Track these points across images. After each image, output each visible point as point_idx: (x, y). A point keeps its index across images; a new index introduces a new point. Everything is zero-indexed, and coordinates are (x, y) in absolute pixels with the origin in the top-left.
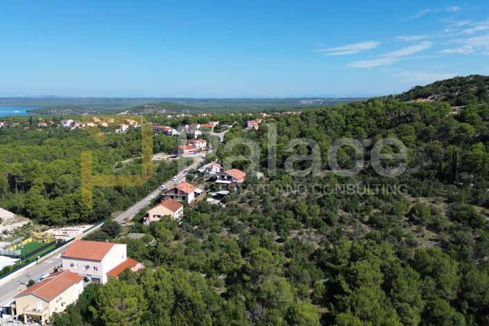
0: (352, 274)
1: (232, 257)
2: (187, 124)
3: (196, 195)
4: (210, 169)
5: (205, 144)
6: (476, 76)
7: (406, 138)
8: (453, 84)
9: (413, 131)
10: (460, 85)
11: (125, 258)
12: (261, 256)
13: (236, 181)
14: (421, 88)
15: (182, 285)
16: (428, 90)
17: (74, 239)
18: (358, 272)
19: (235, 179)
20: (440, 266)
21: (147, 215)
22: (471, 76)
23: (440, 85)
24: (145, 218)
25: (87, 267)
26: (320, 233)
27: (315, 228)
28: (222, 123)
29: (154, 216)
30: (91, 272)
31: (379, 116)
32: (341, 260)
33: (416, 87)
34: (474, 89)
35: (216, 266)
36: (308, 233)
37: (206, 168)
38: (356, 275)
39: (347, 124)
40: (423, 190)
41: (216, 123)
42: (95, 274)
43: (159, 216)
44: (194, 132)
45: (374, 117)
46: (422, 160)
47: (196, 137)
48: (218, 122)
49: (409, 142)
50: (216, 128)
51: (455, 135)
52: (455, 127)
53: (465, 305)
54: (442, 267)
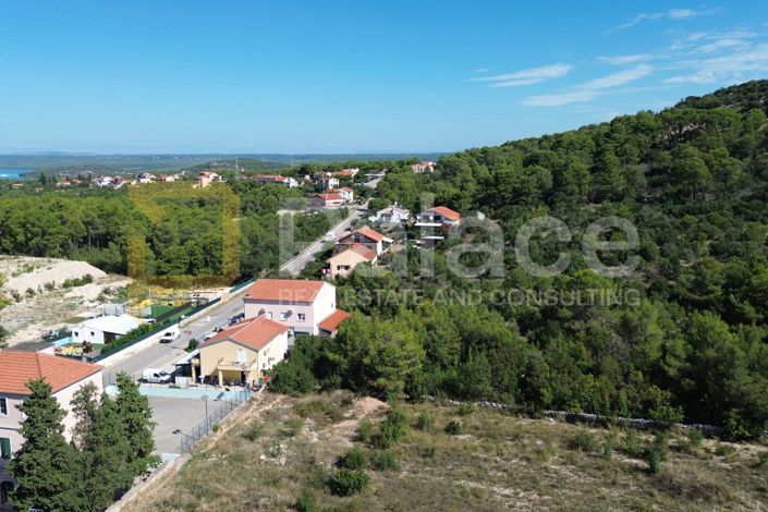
0: (755, 291)
2: (307, 173)
3: (386, 244)
4: (389, 216)
5: (352, 193)
7: (717, 150)
8: (750, 90)
9: (722, 143)
10: (763, 90)
11: (333, 310)
14: (697, 98)
15: (471, 321)
16: (710, 100)
17: (219, 299)
21: (328, 266)
23: (728, 93)
24: (324, 271)
25: (288, 314)
28: (367, 170)
29: (339, 268)
30: (293, 321)
31: (652, 130)
32: (711, 287)
33: (689, 98)
37: (382, 216)
39: (598, 145)
41: (355, 171)
42: (300, 326)
43: (347, 268)
44: (327, 181)
45: (643, 132)
46: (750, 180)
47: (331, 188)
48: (357, 170)
49: (724, 156)
50: (357, 177)
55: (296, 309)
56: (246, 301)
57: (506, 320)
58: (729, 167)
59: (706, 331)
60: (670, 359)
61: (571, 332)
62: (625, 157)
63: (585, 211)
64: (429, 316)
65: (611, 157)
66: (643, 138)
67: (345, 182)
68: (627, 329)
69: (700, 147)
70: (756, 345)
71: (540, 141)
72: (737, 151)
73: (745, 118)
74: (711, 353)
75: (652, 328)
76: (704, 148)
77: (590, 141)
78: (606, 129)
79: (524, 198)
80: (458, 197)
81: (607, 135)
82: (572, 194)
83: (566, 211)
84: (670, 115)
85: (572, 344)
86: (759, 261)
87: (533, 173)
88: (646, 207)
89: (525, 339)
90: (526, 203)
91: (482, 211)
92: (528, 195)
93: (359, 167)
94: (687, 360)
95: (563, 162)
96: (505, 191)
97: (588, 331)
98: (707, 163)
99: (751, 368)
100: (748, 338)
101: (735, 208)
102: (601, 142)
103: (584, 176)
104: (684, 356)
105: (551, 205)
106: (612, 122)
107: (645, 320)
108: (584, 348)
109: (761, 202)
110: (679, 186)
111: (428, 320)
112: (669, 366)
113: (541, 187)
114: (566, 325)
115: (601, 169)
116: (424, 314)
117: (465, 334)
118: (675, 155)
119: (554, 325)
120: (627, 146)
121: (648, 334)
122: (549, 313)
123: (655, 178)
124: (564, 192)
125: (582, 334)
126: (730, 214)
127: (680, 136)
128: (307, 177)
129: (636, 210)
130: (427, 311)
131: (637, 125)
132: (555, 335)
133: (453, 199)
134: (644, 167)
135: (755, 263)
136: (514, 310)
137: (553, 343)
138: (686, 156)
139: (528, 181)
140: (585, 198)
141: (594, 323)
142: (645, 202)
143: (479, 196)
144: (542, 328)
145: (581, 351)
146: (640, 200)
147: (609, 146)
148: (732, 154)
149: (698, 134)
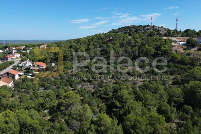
0: (120, 97)
1: (51, 99)
4: (25, 64)
5: (19, 55)
6: (133, 26)
7: (116, 45)
8: (126, 28)
9: (118, 43)
10: (128, 29)
12: (71, 95)
14: (114, 30)
16: (117, 31)
18: (123, 96)
19: (41, 66)
23: (121, 29)
26: (93, 84)
27: (89, 82)
28: (27, 47)
31: (102, 39)
32: (109, 93)
33: (112, 30)
34: (134, 30)
35: (42, 106)
36: (86, 85)
37: (23, 64)
38: (122, 97)
41: (23, 47)
44: (12, 51)
45: (100, 39)
46: (124, 54)
47: (13, 53)
48: (24, 47)
49: (118, 47)
50: (24, 49)
51: (133, 44)
52: (133, 41)
53: (173, 103)
54: (159, 89)
58: (119, 51)
59: (101, 120)
62: (95, 46)
65: (91, 46)
66: (100, 41)
67: (19, 51)
69: (113, 44)
72: (122, 45)
73: (124, 36)
76: (114, 44)
77: (87, 41)
78: (91, 38)
79: (67, 58)
80: (46, 59)
81: (91, 40)
84: (106, 35)
86: (122, 84)
87: (70, 51)
90: (68, 60)
91: (54, 63)
94: (95, 131)
95: (79, 48)
98: (114, 49)
102: (90, 41)
104: (94, 130)
106: (95, 35)
110: (107, 55)
115: (88, 50)
118: (107, 46)
120: (96, 43)
121: (87, 117)
123: (102, 52)
127: (109, 40)
128: (8, 49)
131: (98, 37)
133: (44, 59)
134: (100, 49)
135: (121, 85)
136: (48, 106)
138: (109, 47)
139: (68, 53)
143: (53, 58)
147: (91, 43)
148: (121, 46)
149: (113, 40)
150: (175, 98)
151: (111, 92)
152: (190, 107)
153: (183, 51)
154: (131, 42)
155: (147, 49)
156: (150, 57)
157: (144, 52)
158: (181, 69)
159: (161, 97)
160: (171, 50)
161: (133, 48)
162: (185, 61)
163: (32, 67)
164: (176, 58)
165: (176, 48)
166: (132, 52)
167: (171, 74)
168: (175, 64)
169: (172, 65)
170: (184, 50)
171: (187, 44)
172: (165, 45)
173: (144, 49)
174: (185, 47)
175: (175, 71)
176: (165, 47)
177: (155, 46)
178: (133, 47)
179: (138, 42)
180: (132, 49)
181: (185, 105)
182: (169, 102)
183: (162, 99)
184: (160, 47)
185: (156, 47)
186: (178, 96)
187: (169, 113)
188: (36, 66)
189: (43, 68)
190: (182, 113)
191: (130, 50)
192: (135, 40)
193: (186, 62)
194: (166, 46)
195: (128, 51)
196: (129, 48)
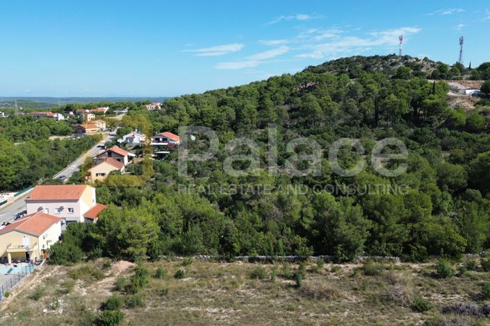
0: (348, 177)
2: (71, 110)
3: (130, 158)
4: (131, 139)
5: (104, 124)
6: (358, 57)
7: (325, 97)
8: (341, 63)
9: (327, 93)
10: (348, 64)
11: (94, 204)
13: (172, 142)
14: (314, 67)
16: (321, 68)
17: (6, 202)
19: (171, 140)
20: (417, 164)
21: (89, 174)
22: (353, 57)
23: (330, 64)
24: (87, 178)
25: (61, 209)
28: (115, 108)
29: (97, 175)
30: (65, 214)
31: (290, 85)
33: (310, 67)
34: (360, 66)
37: (127, 139)
39: (261, 94)
40: (357, 133)
41: (106, 109)
42: (70, 217)
43: (103, 174)
44: (86, 116)
45: (285, 86)
46: (343, 115)
47: (89, 120)
48: (108, 108)
49: (329, 101)
50: (108, 113)
51: (361, 96)
52: (360, 90)
53: (446, 186)
54: (420, 165)
55: (66, 205)
56: (27, 201)
57: (211, 203)
58: (332, 107)
59: (323, 202)
60: (305, 219)
61: (250, 207)
62: (276, 101)
63: (255, 133)
64: (163, 203)
65: (268, 101)
66: (286, 90)
67: (99, 115)
68: (281, 203)
69: (316, 95)
70: (349, 208)
71: (227, 91)
72: (336, 98)
73: (339, 79)
74: (326, 214)
75: (295, 202)
76: (319, 96)
77: (256, 91)
78: (265, 84)
79: (219, 126)
80: (177, 126)
81: (266, 88)
82: (247, 123)
83: (244, 134)
84: (299, 76)
85: (251, 215)
86: (349, 160)
87: (224, 111)
88: (289, 131)
89: (223, 214)
90: (221, 129)
92: (221, 124)
93: (109, 106)
94: (314, 219)
95: (241, 104)
96: (207, 122)
97: (259, 206)
98: (320, 104)
99: (347, 221)
100: (345, 204)
101: (336, 130)
102: (262, 92)
103: (254, 112)
104: (312, 216)
105: (235, 130)
106: (268, 80)
107: (291, 197)
108: (257, 216)
109: (348, 127)
110: (306, 118)
111: (161, 207)
112: (305, 223)
113: (229, 119)
114: (247, 203)
115: (263, 108)
116: (158, 203)
117: (186, 214)
118: (304, 100)
119: (240, 203)
120: (277, 94)
121: (293, 205)
122: (237, 197)
123: (293, 113)
124: (243, 122)
125: (256, 208)
126: (333, 134)
127: (305, 89)
128: (71, 113)
129: (284, 132)
130: (160, 201)
131: (282, 82)
132: (240, 210)
133: (174, 127)
134: (287, 107)
135: (347, 161)
136: (216, 196)
137: (240, 214)
138: (309, 101)
139: (221, 116)
140: (255, 125)
141: (263, 201)
142: (288, 128)
143: (191, 125)
144: (233, 206)
145: (256, 218)
146: (285, 126)
147: (267, 95)
148: (333, 100)
149: (315, 88)
150: (450, 179)
151: (327, 174)
152: (478, 192)
153: (472, 107)
154: (356, 92)
155: (393, 102)
156: (401, 121)
157: (387, 109)
158: (466, 140)
159: (425, 176)
160: (445, 105)
161: (362, 104)
162: (476, 125)
163: (153, 142)
164: (456, 119)
165: (458, 101)
166: (360, 111)
167: (445, 148)
168: (453, 131)
169: (448, 132)
170: (474, 106)
171: (483, 94)
172: (431, 95)
173: (386, 104)
174: (479, 99)
175: (453, 144)
176: (433, 99)
177: (411, 98)
178: (360, 101)
179: (371, 91)
180: (358, 106)
181: (468, 190)
182: (440, 184)
183: (426, 179)
184: (420, 99)
185: (413, 100)
186: (455, 175)
187: (439, 200)
188: (161, 139)
189: (176, 143)
190: (463, 201)
191: (356, 107)
192: (365, 87)
193: (478, 126)
194: (436, 96)
195: (350, 110)
196: (353, 103)
